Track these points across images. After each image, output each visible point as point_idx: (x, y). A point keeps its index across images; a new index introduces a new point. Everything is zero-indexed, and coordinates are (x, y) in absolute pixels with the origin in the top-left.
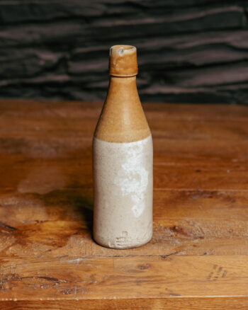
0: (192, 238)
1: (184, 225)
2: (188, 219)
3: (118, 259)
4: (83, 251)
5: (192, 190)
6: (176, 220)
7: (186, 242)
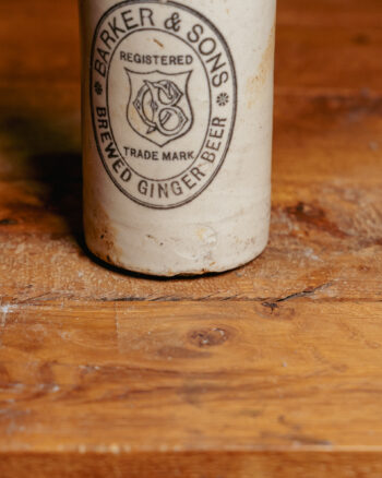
0: (354, 243)
1: (328, 200)
2: (338, 182)
3: (130, 311)
4: (22, 279)
5: (346, 92)
6: (303, 185)
7: (336, 255)
